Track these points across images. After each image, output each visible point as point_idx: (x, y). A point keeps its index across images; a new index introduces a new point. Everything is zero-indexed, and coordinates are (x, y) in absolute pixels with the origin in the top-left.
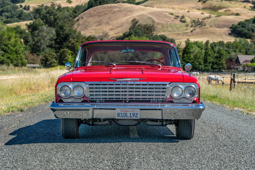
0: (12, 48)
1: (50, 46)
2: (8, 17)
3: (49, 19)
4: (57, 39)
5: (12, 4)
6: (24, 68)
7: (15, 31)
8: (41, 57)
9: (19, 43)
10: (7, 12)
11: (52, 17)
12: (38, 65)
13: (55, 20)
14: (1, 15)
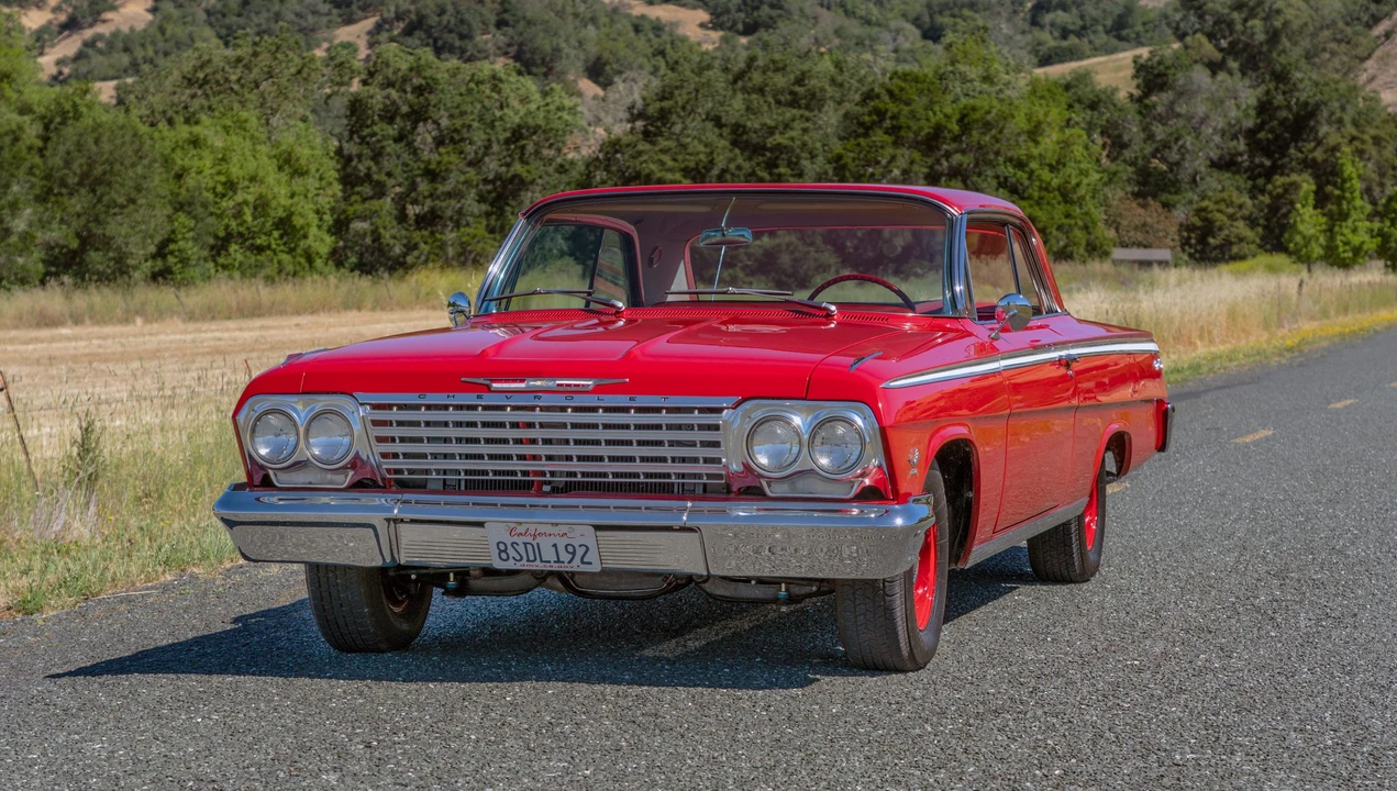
0: (1046, 175)
1: (1225, 164)
2: (1065, 33)
3: (1243, 33)
4: (1260, 127)
6: (1096, 266)
7: (1064, 99)
8: (1180, 214)
9: (1078, 151)
10: (1064, 7)
11: (1256, 24)
12: (1165, 254)
13: (1274, 37)
14: (1034, 22)
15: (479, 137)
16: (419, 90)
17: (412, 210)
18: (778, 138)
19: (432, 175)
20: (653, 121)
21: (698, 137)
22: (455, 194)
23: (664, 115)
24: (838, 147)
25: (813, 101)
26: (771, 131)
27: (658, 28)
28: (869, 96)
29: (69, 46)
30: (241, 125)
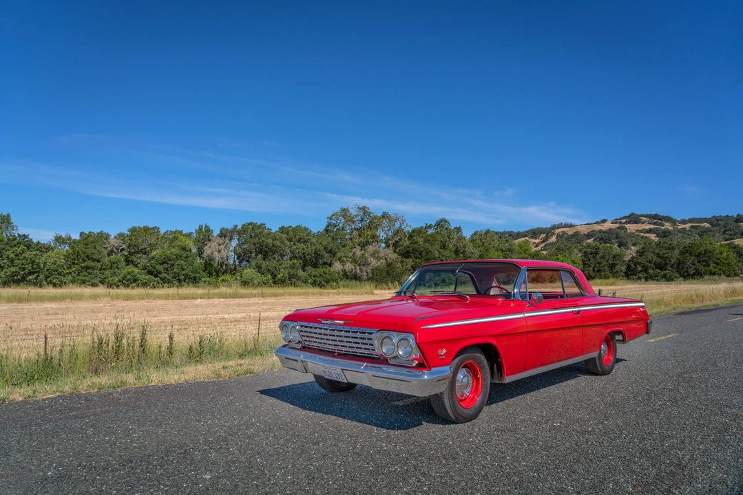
0: (724, 261)
2: (731, 235)
5: (735, 224)
6: (736, 278)
7: (728, 247)
9: (731, 256)
10: (730, 230)
14: (724, 233)
15: (608, 257)
16: (596, 249)
17: (596, 269)
18: (666, 255)
19: (599, 263)
20: (641, 253)
21: (650, 256)
22: (604, 266)
23: (643, 252)
24: (678, 257)
25: (673, 249)
26: (665, 254)
27: (646, 237)
28: (684, 247)
29: (543, 245)
30: (565, 256)
